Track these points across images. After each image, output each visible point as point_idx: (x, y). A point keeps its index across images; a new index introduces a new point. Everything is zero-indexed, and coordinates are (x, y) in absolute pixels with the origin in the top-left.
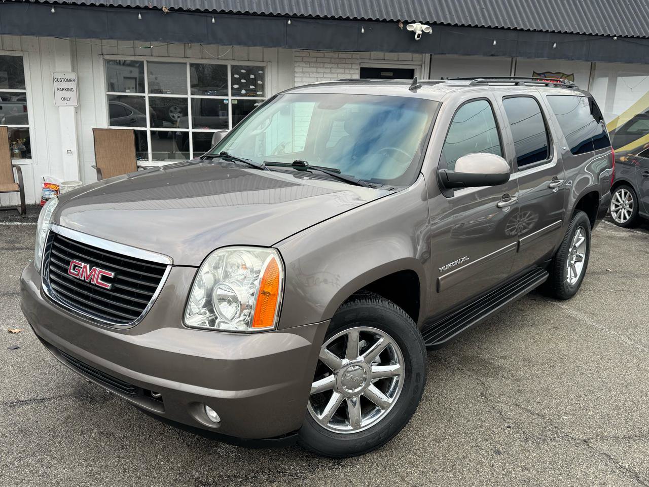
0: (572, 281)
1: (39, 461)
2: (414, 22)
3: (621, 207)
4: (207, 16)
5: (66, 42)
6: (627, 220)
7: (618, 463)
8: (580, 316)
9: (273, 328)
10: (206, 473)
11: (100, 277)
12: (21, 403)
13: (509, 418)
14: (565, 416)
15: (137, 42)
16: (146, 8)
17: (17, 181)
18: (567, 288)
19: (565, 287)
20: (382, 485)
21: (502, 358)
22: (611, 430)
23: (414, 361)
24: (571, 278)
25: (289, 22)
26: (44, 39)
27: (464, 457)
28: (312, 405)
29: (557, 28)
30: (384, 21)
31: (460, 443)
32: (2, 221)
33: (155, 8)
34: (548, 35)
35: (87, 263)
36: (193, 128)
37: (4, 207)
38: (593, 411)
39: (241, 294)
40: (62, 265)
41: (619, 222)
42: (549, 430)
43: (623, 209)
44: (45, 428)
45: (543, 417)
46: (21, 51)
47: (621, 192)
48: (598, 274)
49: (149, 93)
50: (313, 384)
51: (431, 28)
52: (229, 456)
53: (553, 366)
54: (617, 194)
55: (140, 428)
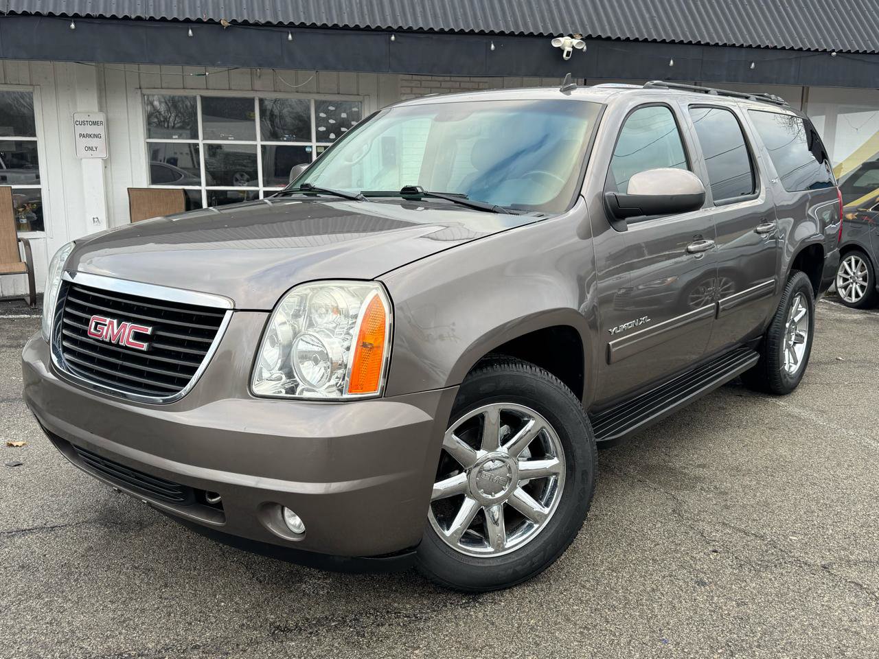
0: (792, 369)
1: (46, 604)
2: (562, 36)
3: (852, 281)
4: (281, 32)
5: (90, 69)
6: (859, 298)
7: (873, 593)
8: (805, 414)
9: (378, 394)
10: (284, 615)
11: (132, 333)
12: (24, 532)
13: (714, 541)
14: (792, 536)
15: (187, 68)
16: (199, 21)
17: (24, 259)
18: (785, 378)
19: (782, 377)
20: (537, 626)
21: (699, 466)
22: (860, 552)
23: (578, 453)
24: (791, 364)
25: (393, 38)
26: (60, 65)
27: (653, 590)
28: (436, 516)
29: (755, 41)
30: (521, 34)
31: (646, 572)
32: (4, 314)
33: (211, 21)
34: (743, 51)
35: (114, 319)
36: (264, 186)
37: (6, 297)
38: (832, 530)
39: (331, 348)
40: (79, 326)
41: (850, 301)
42: (772, 554)
43: (854, 284)
44: (56, 563)
45: (762, 538)
46: (31, 85)
47: (850, 260)
48: (825, 363)
49: (204, 139)
50: (435, 485)
51: (584, 44)
52: (317, 594)
53: (772, 476)
54: (845, 263)
55: (191, 561)
